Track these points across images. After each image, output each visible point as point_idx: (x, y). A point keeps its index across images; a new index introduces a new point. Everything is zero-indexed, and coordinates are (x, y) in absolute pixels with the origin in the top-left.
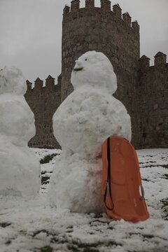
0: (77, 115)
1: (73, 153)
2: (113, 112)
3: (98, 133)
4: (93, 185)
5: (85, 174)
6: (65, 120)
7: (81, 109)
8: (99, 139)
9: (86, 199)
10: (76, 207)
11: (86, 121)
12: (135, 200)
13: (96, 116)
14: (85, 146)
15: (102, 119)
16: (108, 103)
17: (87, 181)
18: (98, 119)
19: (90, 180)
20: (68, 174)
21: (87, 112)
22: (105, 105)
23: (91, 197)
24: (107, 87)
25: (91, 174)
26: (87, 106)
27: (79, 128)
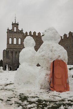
0: (41, 53)
1: (43, 67)
2: (55, 50)
3: (49, 59)
4: (48, 79)
5: (45, 75)
6: (38, 55)
7: (43, 51)
8: (50, 61)
9: (45, 84)
10: (43, 87)
11: (44, 55)
12: (65, 85)
13: (48, 53)
14: (45, 65)
15: (51, 53)
16: (53, 47)
17: (45, 78)
18: (49, 54)
19: (46, 77)
20: (39, 75)
21: (45, 52)
22: (52, 48)
23: (47, 83)
24: (55, 40)
25: (47, 75)
26: (45, 49)
27: (42, 58)
